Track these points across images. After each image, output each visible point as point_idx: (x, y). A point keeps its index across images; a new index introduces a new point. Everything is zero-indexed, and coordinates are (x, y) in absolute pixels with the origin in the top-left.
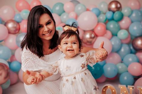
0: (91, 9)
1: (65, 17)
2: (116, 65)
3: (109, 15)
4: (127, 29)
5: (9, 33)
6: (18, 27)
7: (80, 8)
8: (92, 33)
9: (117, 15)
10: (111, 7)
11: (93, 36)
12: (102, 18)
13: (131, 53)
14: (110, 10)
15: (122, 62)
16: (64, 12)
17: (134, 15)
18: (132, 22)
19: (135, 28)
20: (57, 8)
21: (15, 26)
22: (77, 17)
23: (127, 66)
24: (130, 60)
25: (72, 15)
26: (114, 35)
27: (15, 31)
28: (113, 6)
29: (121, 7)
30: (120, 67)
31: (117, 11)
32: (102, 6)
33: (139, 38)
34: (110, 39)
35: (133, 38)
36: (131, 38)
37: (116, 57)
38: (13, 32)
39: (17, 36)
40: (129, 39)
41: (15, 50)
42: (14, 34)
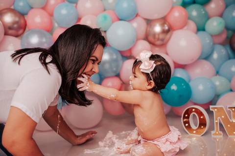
5: (6, 34)
6: (22, 21)
11: (166, 28)
13: (230, 58)
18: (227, 6)
21: (17, 19)
23: (230, 81)
30: (217, 83)
39: (21, 39)
40: (224, 36)
42: (17, 36)
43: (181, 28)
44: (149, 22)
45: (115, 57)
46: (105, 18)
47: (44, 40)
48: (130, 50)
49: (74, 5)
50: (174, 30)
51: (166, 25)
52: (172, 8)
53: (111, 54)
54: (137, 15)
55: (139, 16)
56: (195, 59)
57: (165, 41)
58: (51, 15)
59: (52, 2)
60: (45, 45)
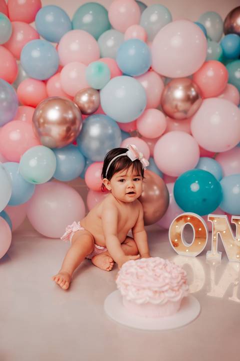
1: (110, 43)
7: (154, 18)
8: (191, 86)
10: (235, 25)
11: (193, 93)
16: (109, 27)
20: (88, 19)
25: (135, 34)
32: (208, 23)
43: (216, 96)
44: (168, 82)
45: (110, 131)
46: (100, 69)
47: (3, 96)
48: (135, 123)
49: (55, 45)
50: (204, 98)
51: (193, 89)
52: (206, 63)
53: (104, 127)
54: (150, 69)
55: (153, 70)
56: (232, 146)
57: (190, 113)
58: (17, 57)
59: (20, 37)
60: (5, 104)
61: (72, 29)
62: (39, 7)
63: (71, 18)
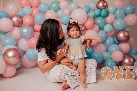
0: (82, 7)
1: (60, 13)
2: (102, 53)
3: (97, 12)
4: (112, 24)
5: (14, 26)
6: (21, 20)
7: (73, 6)
8: (83, 27)
9: (103, 12)
10: (99, 5)
11: (83, 29)
12: (91, 14)
13: (115, 43)
14: (98, 7)
15: (107, 51)
16: (60, 9)
17: (118, 12)
18: (116, 18)
19: (118, 23)
20: (54, 6)
21: (19, 20)
22: (70, 14)
23: (111, 55)
24: (114, 49)
25: (66, 11)
26: (101, 28)
27: (19, 24)
28: (101, 5)
29: (107, 5)
30: (105, 55)
31: (104, 8)
32: (92, 4)
33: (121, 32)
34: (97, 32)
35: (117, 31)
36: (115, 32)
37: (102, 47)
38: (17, 25)
39: (20, 28)
40: (113, 33)
41: (19, 40)
42: (18, 26)
43: (91, 29)
47: (29, 31)
49: (44, 14)
50: (87, 30)
59: (34, 12)
60: (30, 33)
61: (50, 10)
62: (40, 3)
63: (49, 6)
